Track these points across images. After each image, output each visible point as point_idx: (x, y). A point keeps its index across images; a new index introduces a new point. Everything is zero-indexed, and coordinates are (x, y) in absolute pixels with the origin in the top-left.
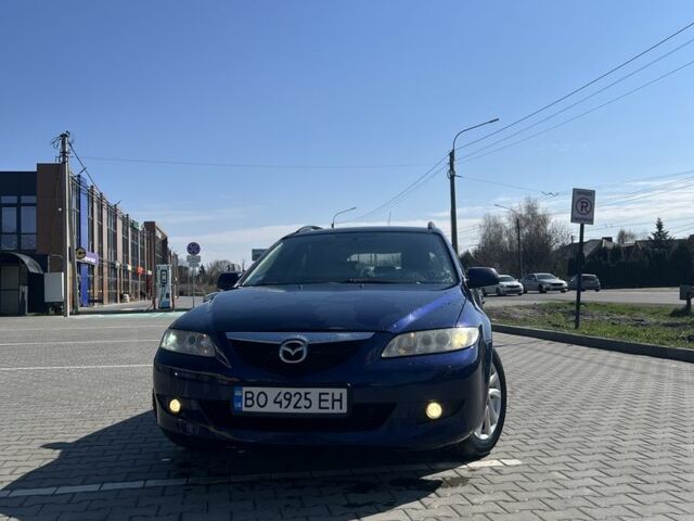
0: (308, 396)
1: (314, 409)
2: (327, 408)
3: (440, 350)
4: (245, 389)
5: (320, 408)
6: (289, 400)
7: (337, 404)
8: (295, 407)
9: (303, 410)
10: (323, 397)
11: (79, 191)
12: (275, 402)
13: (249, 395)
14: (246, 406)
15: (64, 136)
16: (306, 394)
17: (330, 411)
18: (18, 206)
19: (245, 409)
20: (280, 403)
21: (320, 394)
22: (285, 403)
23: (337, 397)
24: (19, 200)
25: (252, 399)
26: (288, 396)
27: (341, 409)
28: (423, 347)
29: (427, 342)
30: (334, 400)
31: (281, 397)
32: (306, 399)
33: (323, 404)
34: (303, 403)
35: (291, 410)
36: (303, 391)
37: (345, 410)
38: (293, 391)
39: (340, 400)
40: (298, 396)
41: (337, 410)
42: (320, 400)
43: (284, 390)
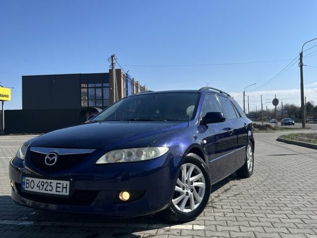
0: (51, 184)
1: (54, 192)
2: (60, 192)
3: (138, 160)
4: (27, 178)
5: (56, 191)
6: (43, 186)
7: (64, 189)
8: (45, 190)
9: (49, 192)
10: (58, 185)
11: (127, 81)
12: (37, 186)
13: (28, 182)
14: (27, 187)
15: (112, 56)
16: (51, 183)
17: (61, 193)
18: (102, 87)
19: (26, 189)
20: (39, 187)
21: (57, 184)
22: (41, 187)
23: (65, 186)
24: (102, 85)
25: (28, 184)
26: (43, 184)
27: (66, 193)
28: (127, 158)
29: (130, 155)
30: (63, 188)
31: (40, 184)
32: (50, 186)
33: (58, 189)
34: (49, 188)
35: (43, 191)
36: (49, 181)
37: (68, 194)
38: (45, 181)
39: (66, 188)
40: (47, 184)
41: (64, 193)
42: (57, 187)
43: (42, 180)
